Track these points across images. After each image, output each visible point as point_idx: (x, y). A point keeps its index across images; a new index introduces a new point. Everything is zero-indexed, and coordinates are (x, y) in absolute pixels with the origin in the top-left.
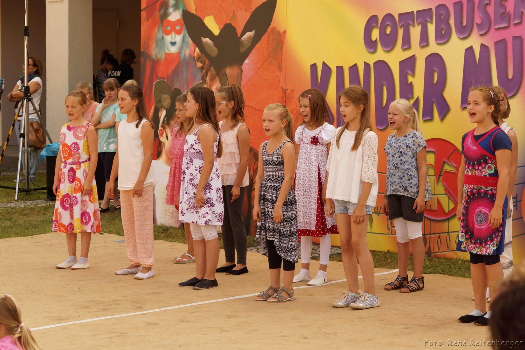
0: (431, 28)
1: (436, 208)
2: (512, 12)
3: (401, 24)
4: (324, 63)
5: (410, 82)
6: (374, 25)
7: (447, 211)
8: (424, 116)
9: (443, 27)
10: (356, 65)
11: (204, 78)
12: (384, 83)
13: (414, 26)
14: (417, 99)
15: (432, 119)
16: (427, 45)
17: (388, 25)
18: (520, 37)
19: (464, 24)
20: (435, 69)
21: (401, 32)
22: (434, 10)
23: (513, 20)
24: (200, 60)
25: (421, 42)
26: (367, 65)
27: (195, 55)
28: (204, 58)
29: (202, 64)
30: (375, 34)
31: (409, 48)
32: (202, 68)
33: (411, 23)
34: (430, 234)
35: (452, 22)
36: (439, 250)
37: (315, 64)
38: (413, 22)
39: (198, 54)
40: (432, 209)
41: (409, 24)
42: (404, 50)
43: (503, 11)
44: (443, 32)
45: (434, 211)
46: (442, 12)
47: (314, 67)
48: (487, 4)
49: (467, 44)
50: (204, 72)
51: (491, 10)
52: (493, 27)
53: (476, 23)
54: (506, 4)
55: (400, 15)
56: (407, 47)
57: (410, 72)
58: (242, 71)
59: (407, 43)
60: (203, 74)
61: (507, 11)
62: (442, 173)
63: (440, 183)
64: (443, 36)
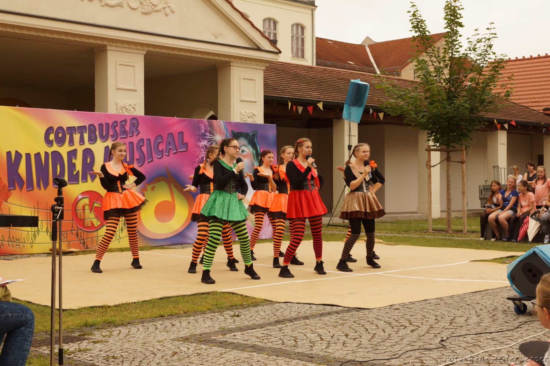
0: (86, 136)
1: (90, 225)
2: (128, 130)
3: (68, 132)
4: (16, 151)
5: (73, 162)
6: (51, 132)
7: (96, 226)
8: (82, 179)
9: (93, 135)
10: (39, 153)
12: (58, 163)
13: (76, 134)
14: (78, 172)
15: (87, 181)
16: (84, 144)
17: (60, 132)
18: (132, 142)
19: (104, 135)
20: (88, 156)
21: (68, 137)
22: (87, 126)
23: (129, 134)
25: (80, 142)
26: (46, 154)
30: (52, 137)
31: (73, 145)
33: (74, 132)
34: (87, 239)
35: (97, 133)
36: (92, 245)
37: (10, 152)
38: (75, 132)
40: (88, 226)
41: (73, 133)
42: (70, 146)
43: (124, 130)
44: (93, 138)
45: (89, 227)
46: (92, 128)
47: (9, 153)
48: (116, 126)
49: (106, 144)
51: (118, 129)
52: (119, 137)
53: (111, 135)
54: (125, 127)
55: (67, 128)
56: (71, 144)
57: (73, 157)
59: (71, 142)
61: (126, 130)
62: (93, 208)
63: (92, 213)
64: (93, 140)
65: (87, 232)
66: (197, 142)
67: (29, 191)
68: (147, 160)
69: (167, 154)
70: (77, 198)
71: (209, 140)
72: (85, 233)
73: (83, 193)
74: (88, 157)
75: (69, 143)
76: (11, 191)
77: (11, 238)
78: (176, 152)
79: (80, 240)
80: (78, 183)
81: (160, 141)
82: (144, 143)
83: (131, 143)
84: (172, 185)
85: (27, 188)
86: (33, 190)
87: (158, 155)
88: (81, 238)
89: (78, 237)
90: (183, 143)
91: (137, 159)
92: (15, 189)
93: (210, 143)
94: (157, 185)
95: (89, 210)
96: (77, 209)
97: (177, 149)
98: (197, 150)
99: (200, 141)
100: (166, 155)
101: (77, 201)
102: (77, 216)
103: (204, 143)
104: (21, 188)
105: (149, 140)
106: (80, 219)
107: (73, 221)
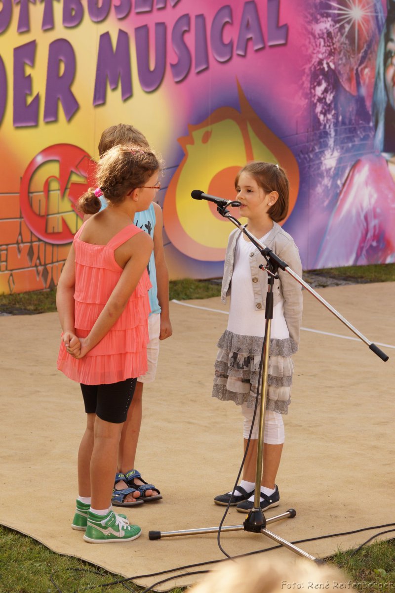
0: (58, 8)
3: (18, 0)
5: (28, 73)
8: (46, 116)
9: (73, 6)
13: (35, 3)
15: (56, 120)
16: (52, 28)
18: (163, 24)
19: (100, 5)
20: (62, 58)
21: (17, 11)
25: (44, 24)
31: (28, 31)
35: (85, 2)
41: (29, 1)
42: (21, 33)
44: (73, 13)
45: (58, 233)
49: (103, 28)
52: (134, 11)
53: (115, 6)
56: (24, 29)
57: (27, 62)
59: (25, 25)
62: (69, 186)
63: (66, 199)
64: (73, 18)
65: (53, 245)
66: (309, 22)
68: (196, 67)
69: (241, 53)
70: (33, 162)
71: (337, 19)
72: (49, 248)
73: (47, 151)
74: (61, 60)
75: (20, 27)
78: (260, 46)
79: (36, 266)
80: (36, 125)
81: (227, 19)
82: (189, 24)
83: (161, 25)
84: (250, 129)
87: (221, 55)
88: (38, 261)
89: (31, 259)
90: (278, 27)
91: (172, 66)
93: (338, 25)
94: (215, 128)
95: (59, 192)
96: (32, 189)
97: (263, 41)
98: (310, 43)
99: (317, 21)
100: (239, 55)
101: (32, 170)
102: (31, 206)
103: (326, 25)
105: (201, 17)
106: (38, 213)
107: (23, 220)
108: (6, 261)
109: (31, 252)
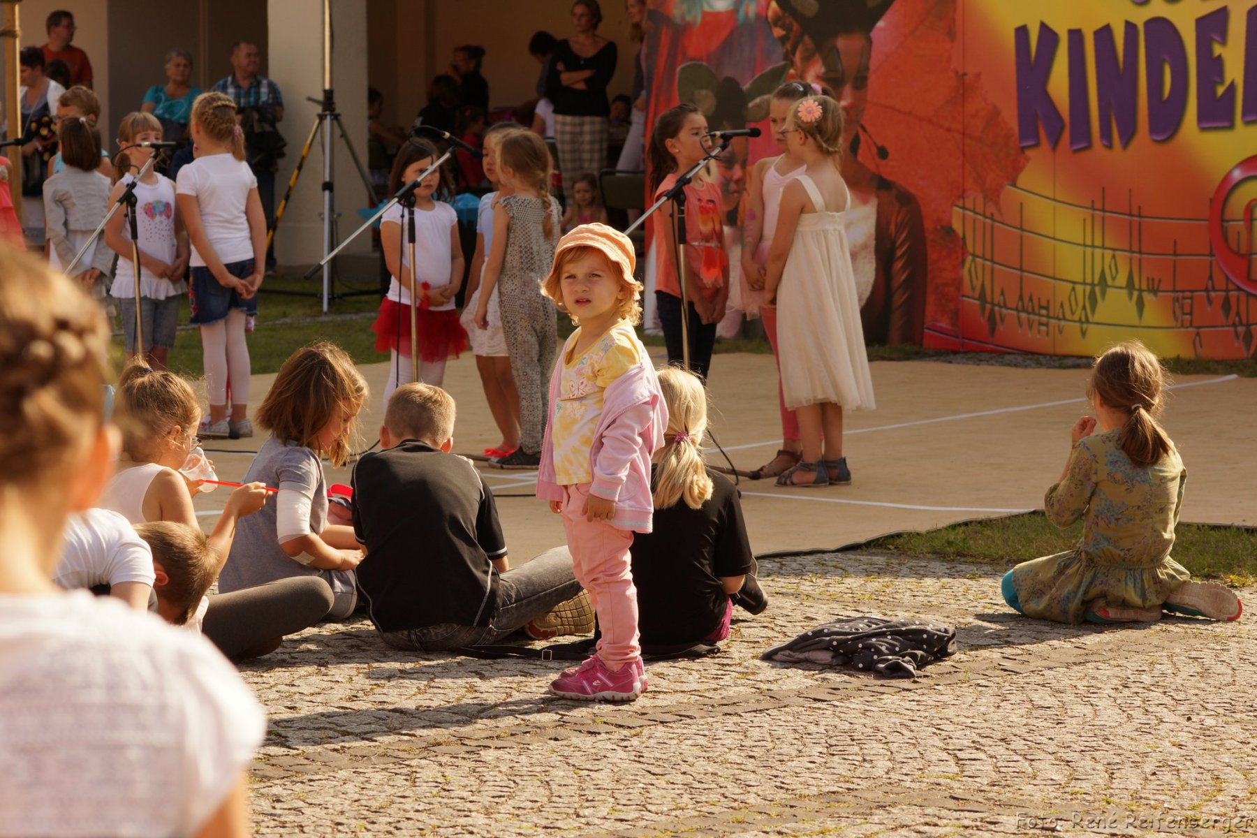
4: (1044, 27)
5: (1216, 54)
8: (1244, 114)
10: (1108, 27)
11: (788, 57)
12: (1166, 57)
24: (780, 23)
26: (1130, 27)
27: (770, 13)
28: (788, 20)
29: (784, 30)
32: (783, 40)
37: (1025, 27)
39: (775, 13)
47: (1022, 32)
50: (788, 46)
57: (1216, 38)
58: (870, 42)
60: (787, 50)
67: (1076, 151)
70: (1228, 176)
73: (1246, 163)
76: (1029, 153)
77: (1026, 298)
79: (1234, 325)
80: (1231, 126)
85: (1072, 143)
86: (1089, 146)
88: (1237, 319)
89: (1227, 315)
92: (1037, 145)
96: (1227, 217)
101: (1227, 188)
102: (1226, 241)
104: (1055, 143)
106: (1236, 250)
107: (1213, 258)
108: (1191, 314)
109: (1226, 305)
